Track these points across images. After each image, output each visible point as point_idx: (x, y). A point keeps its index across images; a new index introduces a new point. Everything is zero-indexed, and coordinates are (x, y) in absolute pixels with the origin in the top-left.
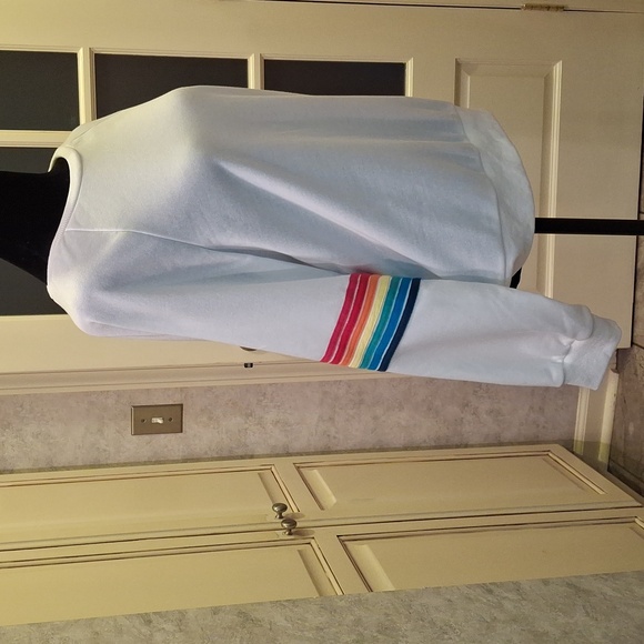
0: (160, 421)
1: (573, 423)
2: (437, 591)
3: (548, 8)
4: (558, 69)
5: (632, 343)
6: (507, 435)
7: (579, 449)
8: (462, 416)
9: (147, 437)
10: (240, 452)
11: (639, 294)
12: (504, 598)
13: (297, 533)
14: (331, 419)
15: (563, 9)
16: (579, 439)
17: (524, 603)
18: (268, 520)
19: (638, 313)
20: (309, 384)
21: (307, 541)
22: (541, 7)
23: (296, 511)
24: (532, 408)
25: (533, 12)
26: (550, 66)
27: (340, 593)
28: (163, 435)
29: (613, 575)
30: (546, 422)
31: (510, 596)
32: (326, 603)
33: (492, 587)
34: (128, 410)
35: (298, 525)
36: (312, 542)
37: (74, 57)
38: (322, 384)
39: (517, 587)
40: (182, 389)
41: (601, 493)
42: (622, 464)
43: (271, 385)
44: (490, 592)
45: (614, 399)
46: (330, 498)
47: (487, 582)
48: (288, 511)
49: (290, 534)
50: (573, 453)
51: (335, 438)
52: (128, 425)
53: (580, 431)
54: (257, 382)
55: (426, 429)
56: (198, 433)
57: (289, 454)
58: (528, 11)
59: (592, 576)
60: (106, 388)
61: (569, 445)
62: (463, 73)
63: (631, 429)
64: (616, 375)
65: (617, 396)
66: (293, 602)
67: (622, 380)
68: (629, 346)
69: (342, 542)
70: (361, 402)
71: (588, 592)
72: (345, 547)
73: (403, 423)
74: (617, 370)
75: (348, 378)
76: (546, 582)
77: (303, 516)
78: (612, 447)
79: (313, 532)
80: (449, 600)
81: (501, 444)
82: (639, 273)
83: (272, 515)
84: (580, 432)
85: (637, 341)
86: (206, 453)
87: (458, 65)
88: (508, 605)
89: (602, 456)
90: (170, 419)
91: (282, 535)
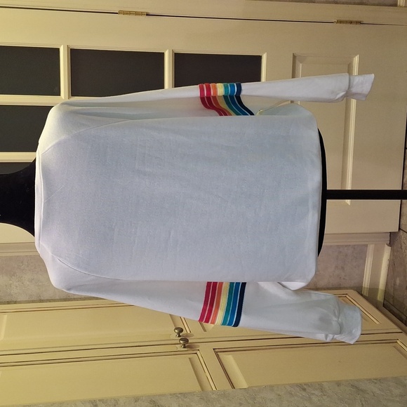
1: (362, 276)
3: (351, 22)
4: (356, 60)
5: (399, 229)
7: (365, 293)
12: (313, 394)
13: (189, 347)
15: (360, 23)
16: (366, 286)
17: (325, 397)
18: (172, 338)
19: (403, 210)
21: (195, 352)
22: (346, 22)
23: (189, 332)
24: (336, 267)
25: (342, 25)
26: (352, 58)
27: (214, 389)
29: (380, 380)
30: (345, 276)
31: (316, 393)
32: (204, 396)
33: (305, 387)
35: (190, 341)
36: (198, 352)
37: (57, 51)
41: (377, 323)
42: (392, 303)
44: (304, 390)
45: (388, 262)
47: (302, 383)
48: (184, 332)
49: (184, 347)
50: (362, 295)
58: (339, 24)
59: (367, 380)
61: (359, 290)
62: (297, 62)
63: (398, 282)
64: (389, 248)
65: (390, 260)
66: (184, 395)
67: (393, 251)
68: (397, 230)
69: (216, 353)
71: (364, 391)
72: (218, 356)
74: (390, 244)
76: (338, 384)
77: (193, 335)
78: (386, 292)
79: (199, 346)
80: (279, 395)
83: (174, 335)
84: (366, 283)
85: (402, 227)
87: (294, 57)
88: (315, 399)
89: (380, 297)
91: (179, 348)
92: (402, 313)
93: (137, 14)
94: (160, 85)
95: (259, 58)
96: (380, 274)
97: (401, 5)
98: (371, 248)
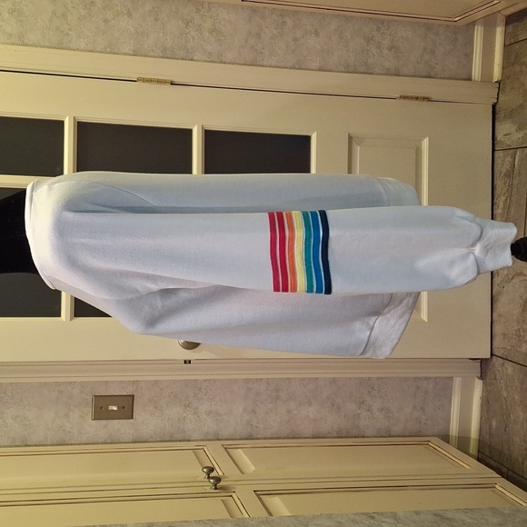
0: (115, 408)
1: (448, 421)
2: (330, 516)
3: (417, 98)
4: (425, 143)
5: (492, 355)
6: (396, 429)
7: (453, 440)
8: (359, 412)
9: (104, 422)
10: (179, 436)
11: (494, 315)
12: (384, 522)
13: (221, 489)
14: (254, 411)
15: (428, 99)
16: (454, 434)
18: (199, 480)
20: (236, 381)
21: (229, 494)
23: (221, 474)
24: (414, 407)
25: (406, 101)
26: (420, 141)
28: (117, 421)
29: (472, 510)
30: (427, 420)
31: (388, 520)
33: (374, 515)
34: (90, 398)
36: (234, 495)
37: (61, 123)
38: (247, 381)
39: (394, 516)
40: (134, 382)
41: (469, 468)
42: (488, 454)
43: (205, 381)
44: (373, 518)
45: (480, 401)
46: (249, 466)
47: (371, 511)
48: (214, 473)
49: (216, 488)
50: (450, 444)
51: (257, 427)
52: (89, 411)
53: (454, 428)
54: (194, 378)
55: (330, 421)
56: (146, 420)
57: (218, 439)
58: (402, 101)
60: (73, 379)
61: (446, 438)
62: (354, 143)
63: (494, 424)
64: (481, 382)
65: (482, 398)
67: (485, 384)
68: (489, 357)
69: (258, 495)
70: (278, 397)
72: (260, 499)
73: (312, 416)
74: (481, 378)
75: (267, 376)
76: (417, 513)
77: (227, 477)
78: (480, 441)
79: (235, 488)
80: (339, 522)
81: (390, 436)
82: (494, 299)
83: (202, 475)
84: (454, 430)
85: (495, 352)
86: (151, 437)
87: (350, 138)
89: (473, 448)
90: (124, 408)
91: (209, 489)
92: (502, 464)
93: (159, 81)
94: (187, 169)
95: (307, 139)
96: (471, 418)
97: (476, 79)
98: (457, 382)
